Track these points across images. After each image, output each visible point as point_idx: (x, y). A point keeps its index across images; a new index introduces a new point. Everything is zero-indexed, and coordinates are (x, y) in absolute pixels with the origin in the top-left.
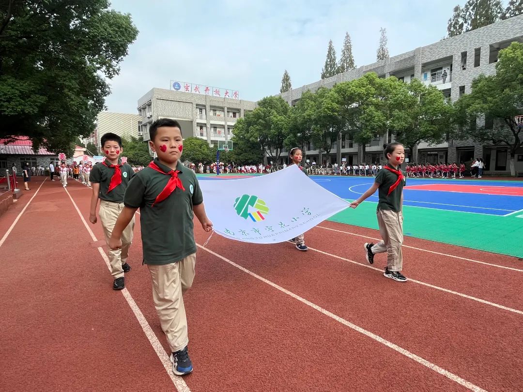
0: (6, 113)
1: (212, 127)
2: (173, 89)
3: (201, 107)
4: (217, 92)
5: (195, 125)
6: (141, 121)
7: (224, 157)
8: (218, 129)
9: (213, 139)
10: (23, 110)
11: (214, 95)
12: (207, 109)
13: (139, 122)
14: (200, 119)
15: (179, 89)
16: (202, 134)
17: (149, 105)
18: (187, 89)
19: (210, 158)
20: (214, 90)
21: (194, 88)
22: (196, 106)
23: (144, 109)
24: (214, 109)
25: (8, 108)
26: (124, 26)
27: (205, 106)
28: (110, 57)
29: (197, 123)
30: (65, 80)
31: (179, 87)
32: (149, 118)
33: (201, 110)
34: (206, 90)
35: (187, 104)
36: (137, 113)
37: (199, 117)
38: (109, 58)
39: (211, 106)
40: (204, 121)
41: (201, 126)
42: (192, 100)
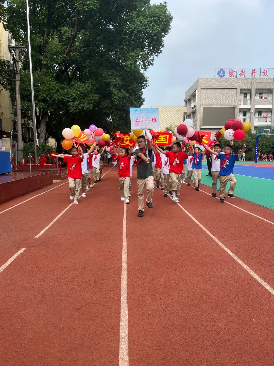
0: (72, 111)
1: (257, 112)
2: (217, 76)
3: (245, 92)
4: (265, 73)
5: (237, 111)
6: (186, 112)
7: (267, 144)
8: (263, 114)
9: (256, 124)
10: (82, 108)
11: (262, 77)
12: (252, 93)
13: (185, 113)
14: (244, 104)
15: (223, 76)
16: (244, 120)
17: (194, 96)
18: (232, 75)
19: (250, 145)
20: (262, 71)
21: (239, 72)
22: (241, 91)
23: (190, 100)
24: (261, 92)
25: (73, 107)
26: (158, 15)
27: (250, 90)
28: (152, 51)
29: (241, 109)
30: (111, 78)
31: (224, 73)
32: (193, 108)
33: (245, 95)
34: (252, 73)
35: (231, 90)
36: (184, 104)
37: (242, 102)
38: (151, 53)
39: (257, 90)
40: (248, 106)
41: (245, 112)
42: (236, 85)
